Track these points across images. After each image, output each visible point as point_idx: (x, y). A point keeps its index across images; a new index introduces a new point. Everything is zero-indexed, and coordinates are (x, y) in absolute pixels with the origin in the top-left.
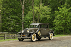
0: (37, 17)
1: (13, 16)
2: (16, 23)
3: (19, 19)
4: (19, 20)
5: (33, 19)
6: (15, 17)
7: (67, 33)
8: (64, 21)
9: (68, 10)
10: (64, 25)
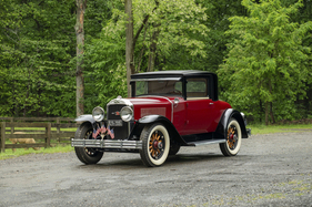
0: (148, 44)
1: (33, 39)
2: (46, 70)
3: (60, 53)
4: (61, 60)
5: (127, 53)
6: (42, 42)
7: (283, 115)
8: (271, 63)
9: (289, 10)
10: (272, 80)
